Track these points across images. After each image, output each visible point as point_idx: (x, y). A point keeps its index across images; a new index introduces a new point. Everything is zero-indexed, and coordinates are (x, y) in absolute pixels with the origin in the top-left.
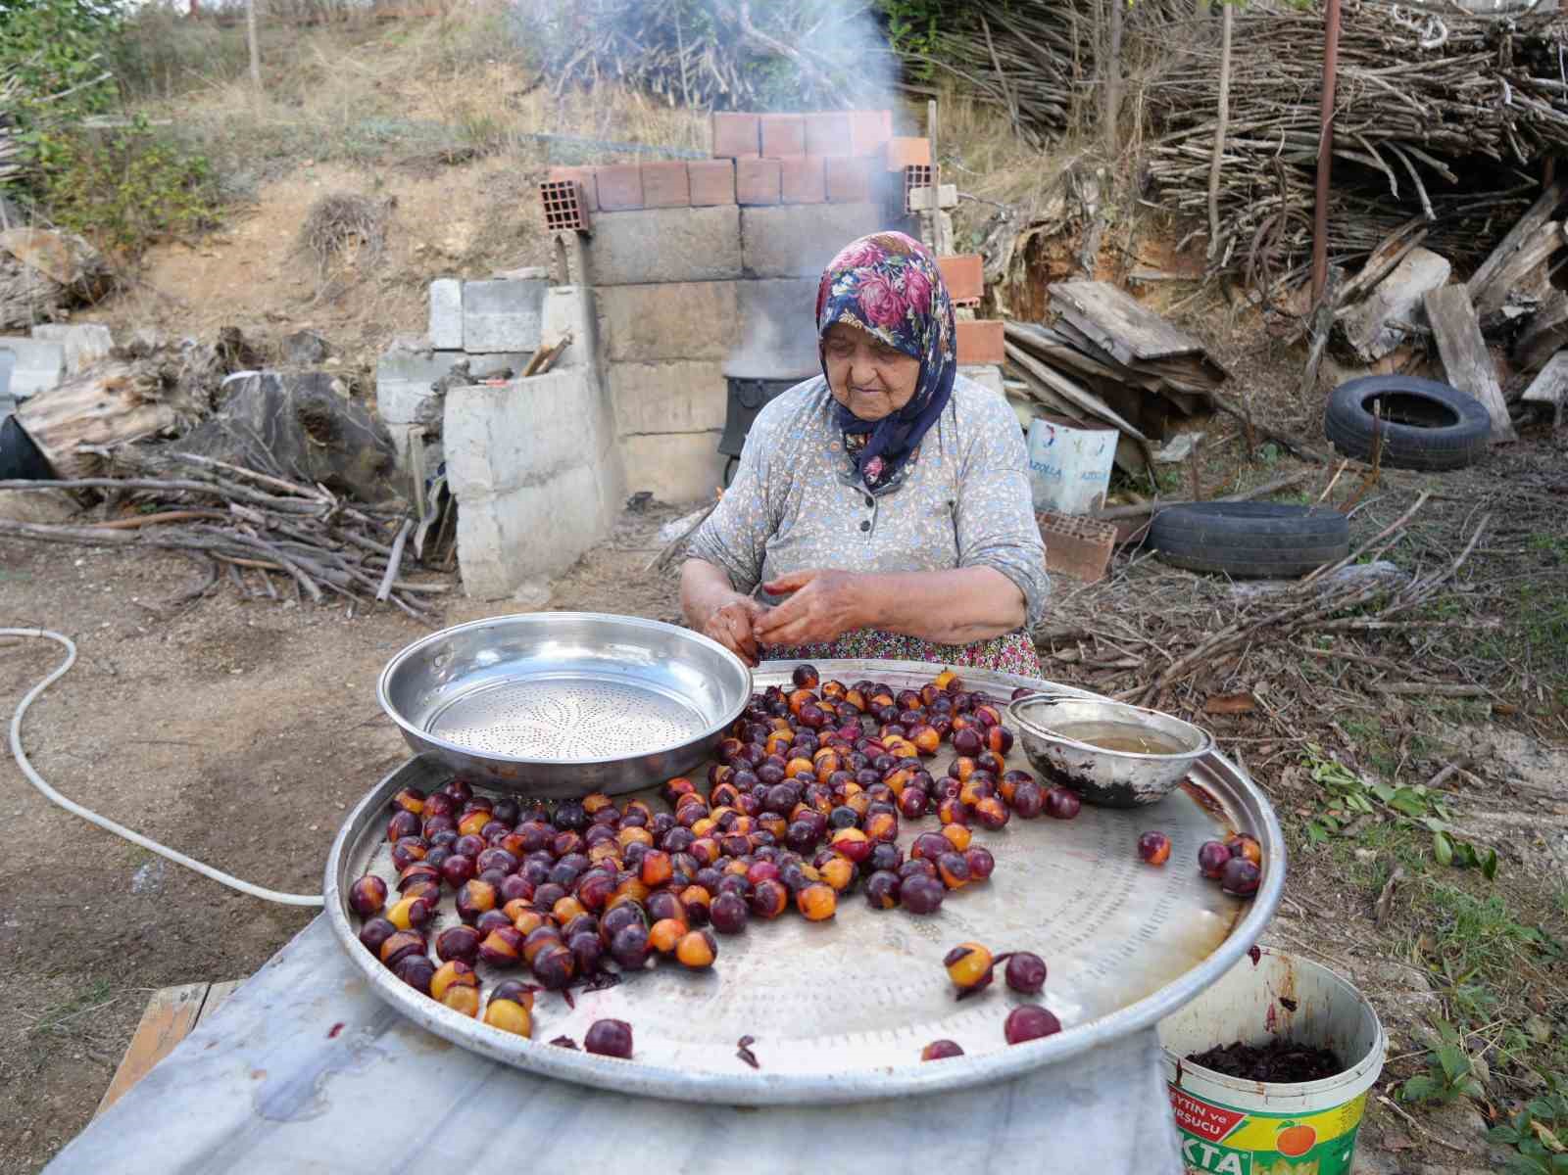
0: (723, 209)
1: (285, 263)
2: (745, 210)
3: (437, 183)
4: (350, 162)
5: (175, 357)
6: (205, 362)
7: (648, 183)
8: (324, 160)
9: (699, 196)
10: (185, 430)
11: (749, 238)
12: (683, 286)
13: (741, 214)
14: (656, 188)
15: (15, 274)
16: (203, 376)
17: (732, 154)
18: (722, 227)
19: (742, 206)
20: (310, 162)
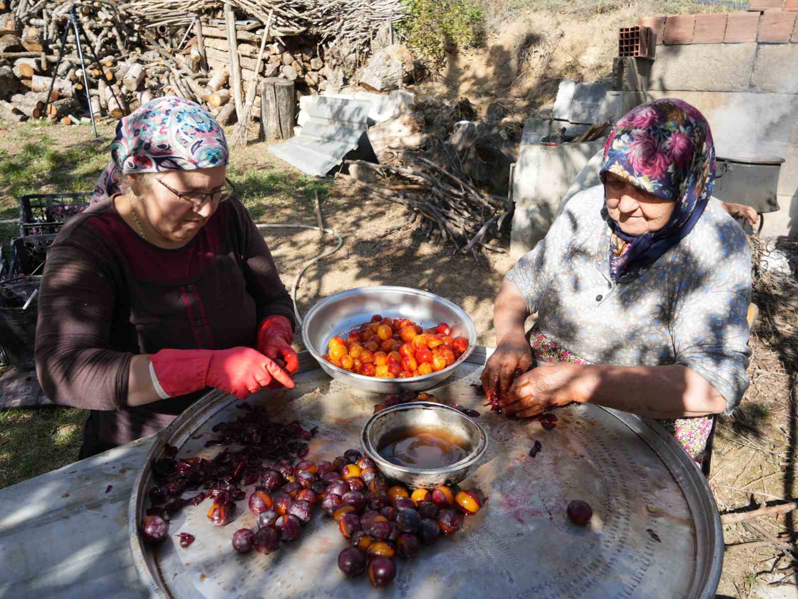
0: (746, 45)
1: (503, 66)
2: (761, 46)
3: (589, 24)
4: (548, 11)
5: (435, 111)
6: (448, 114)
7: (698, 27)
8: (535, 11)
9: (730, 36)
10: (430, 147)
11: (759, 64)
12: (705, 94)
13: (758, 49)
14: (703, 31)
15: (389, 66)
16: (446, 121)
17: (761, 8)
18: (742, 57)
19: (759, 43)
20: (529, 12)
